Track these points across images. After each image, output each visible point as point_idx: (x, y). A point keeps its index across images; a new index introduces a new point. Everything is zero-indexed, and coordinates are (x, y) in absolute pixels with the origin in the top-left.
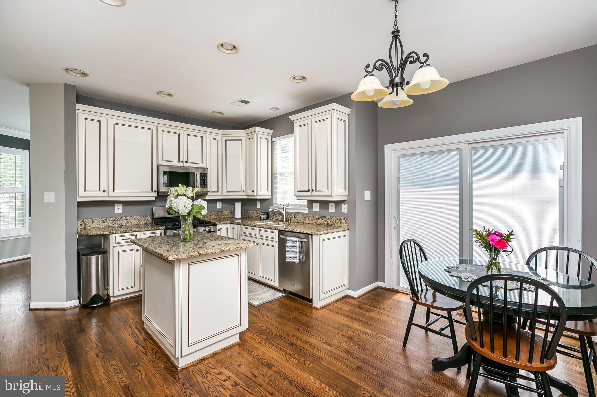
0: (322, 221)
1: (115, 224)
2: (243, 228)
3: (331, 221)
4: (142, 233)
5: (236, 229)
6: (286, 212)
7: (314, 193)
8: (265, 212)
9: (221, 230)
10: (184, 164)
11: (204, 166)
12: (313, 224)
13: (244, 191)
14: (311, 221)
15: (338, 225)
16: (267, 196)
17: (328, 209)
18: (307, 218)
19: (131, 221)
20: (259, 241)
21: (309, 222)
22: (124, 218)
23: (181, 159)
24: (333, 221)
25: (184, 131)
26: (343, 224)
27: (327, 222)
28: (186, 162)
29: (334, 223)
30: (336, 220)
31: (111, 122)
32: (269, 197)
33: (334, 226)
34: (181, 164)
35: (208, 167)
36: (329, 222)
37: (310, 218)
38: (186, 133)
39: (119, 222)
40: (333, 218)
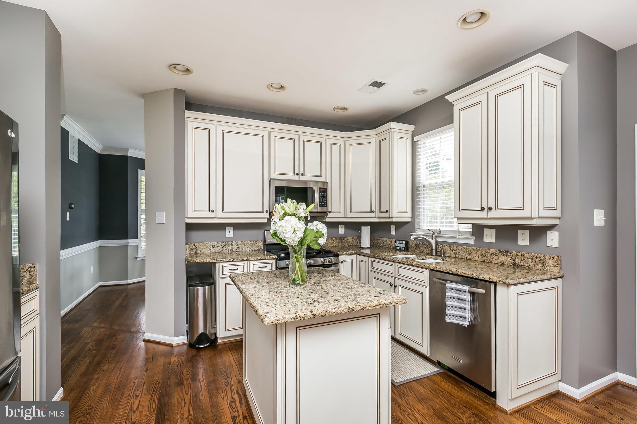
0: (502, 258)
1: (226, 249)
2: (374, 261)
3: (522, 260)
4: (251, 262)
5: (364, 262)
6: (437, 242)
7: (493, 214)
8: (403, 241)
9: (345, 263)
10: (299, 178)
11: (323, 179)
12: (484, 262)
13: (373, 212)
14: (480, 257)
15: (538, 267)
16: (406, 217)
17: (516, 239)
18: (473, 253)
19: (242, 246)
20: (398, 282)
21: (477, 259)
22: (234, 243)
23: (297, 172)
24: (526, 259)
25: (299, 135)
26: (549, 266)
27: (514, 260)
28: (302, 175)
29: (528, 263)
30: (532, 259)
31: (220, 129)
32: (409, 220)
33: (529, 268)
34: (296, 178)
35: (329, 181)
36: (518, 261)
37: (479, 252)
38: (302, 138)
39: (230, 248)
40: (526, 255)
